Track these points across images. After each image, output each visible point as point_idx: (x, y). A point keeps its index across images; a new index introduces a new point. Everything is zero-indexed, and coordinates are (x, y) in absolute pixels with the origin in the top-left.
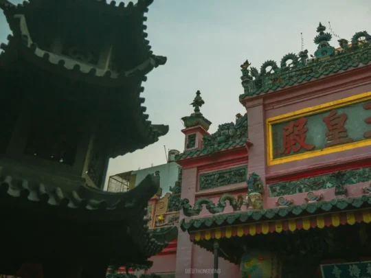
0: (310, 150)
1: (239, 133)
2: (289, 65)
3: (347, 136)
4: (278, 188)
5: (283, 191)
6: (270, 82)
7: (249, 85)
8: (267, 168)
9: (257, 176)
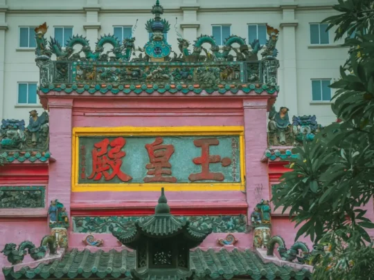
0: (126, 182)
1: (34, 139)
2: (108, 52)
3: (170, 174)
4: (85, 222)
5: (91, 227)
6: (80, 72)
7: (47, 66)
8: (73, 195)
9: (61, 204)
